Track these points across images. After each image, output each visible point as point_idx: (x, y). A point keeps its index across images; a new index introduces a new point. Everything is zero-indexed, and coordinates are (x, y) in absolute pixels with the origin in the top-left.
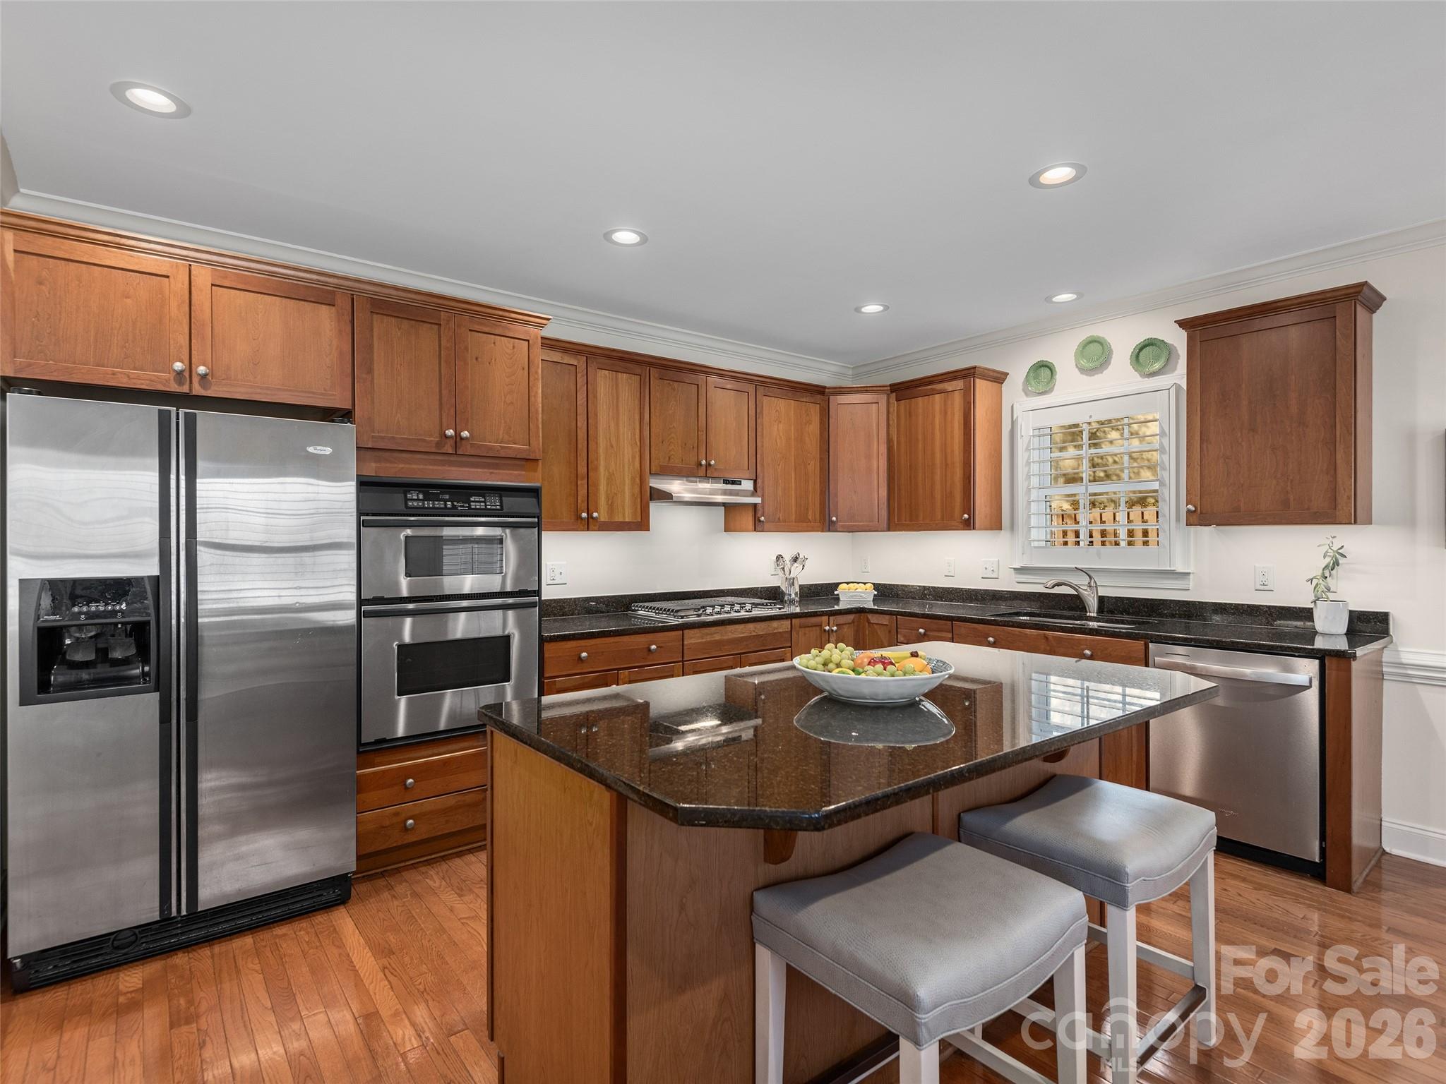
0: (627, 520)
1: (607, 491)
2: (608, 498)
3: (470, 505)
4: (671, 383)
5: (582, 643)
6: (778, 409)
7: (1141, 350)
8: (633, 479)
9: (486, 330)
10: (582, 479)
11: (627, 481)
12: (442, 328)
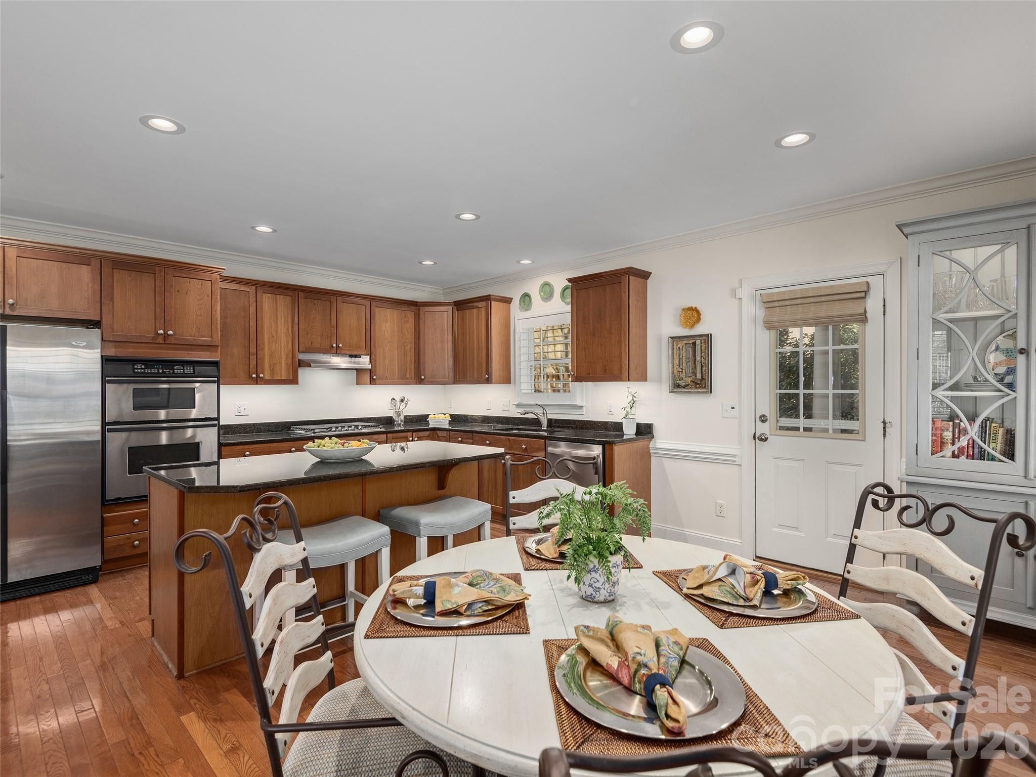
0: (283, 378)
1: (270, 361)
2: (270, 365)
3: (174, 371)
4: (313, 300)
5: (247, 447)
6: (386, 314)
7: (564, 290)
8: (287, 355)
9: (184, 276)
10: (253, 355)
11: (283, 357)
12: (157, 275)
